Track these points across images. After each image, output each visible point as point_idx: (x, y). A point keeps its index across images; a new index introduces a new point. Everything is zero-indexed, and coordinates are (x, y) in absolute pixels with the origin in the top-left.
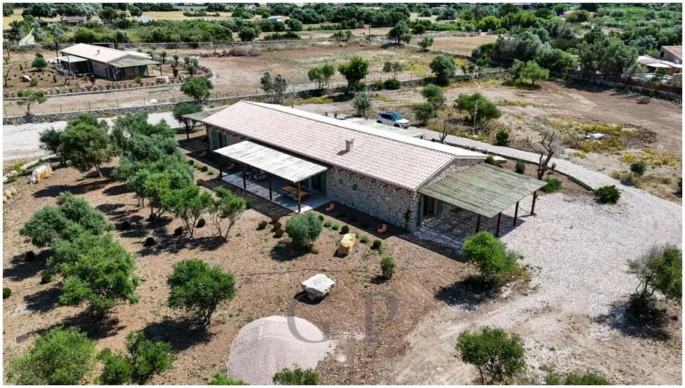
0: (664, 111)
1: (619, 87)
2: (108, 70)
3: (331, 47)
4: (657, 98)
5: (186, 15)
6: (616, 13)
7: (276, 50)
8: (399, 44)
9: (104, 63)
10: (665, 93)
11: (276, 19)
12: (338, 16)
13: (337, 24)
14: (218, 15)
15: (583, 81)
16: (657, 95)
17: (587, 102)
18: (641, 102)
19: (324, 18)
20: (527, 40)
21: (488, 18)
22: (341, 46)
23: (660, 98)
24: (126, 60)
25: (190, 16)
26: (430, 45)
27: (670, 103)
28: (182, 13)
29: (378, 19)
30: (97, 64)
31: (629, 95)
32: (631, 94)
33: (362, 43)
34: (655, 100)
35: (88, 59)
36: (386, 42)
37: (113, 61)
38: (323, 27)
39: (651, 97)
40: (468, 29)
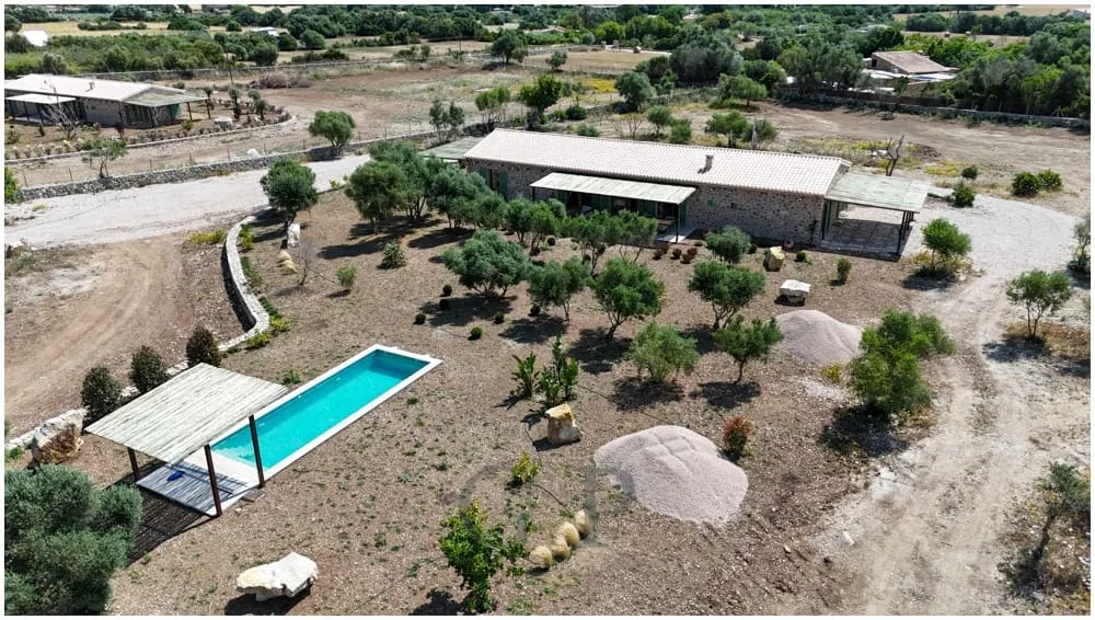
0: (919, 126)
1: (850, 103)
2: (124, 113)
3: (406, 70)
4: (900, 112)
5: (83, 27)
6: (752, 17)
7: (328, 77)
8: (507, 64)
9: (117, 102)
10: (908, 106)
11: (266, 32)
12: (365, 25)
13: (378, 38)
14: (144, 28)
15: (801, 99)
16: (898, 109)
17: (825, 122)
18: (885, 119)
19: (344, 28)
20: (718, 50)
21: (607, 24)
22: (421, 69)
23: (904, 112)
24: (148, 96)
25: (92, 29)
26: (564, 63)
27: (917, 117)
28: (76, 24)
29: (441, 28)
30: (96, 104)
31: (866, 112)
32: (867, 110)
33: (449, 64)
34: (899, 115)
35: (78, 98)
36: (488, 61)
37: (131, 98)
38: (356, 42)
39: (893, 112)
40: (586, 41)
